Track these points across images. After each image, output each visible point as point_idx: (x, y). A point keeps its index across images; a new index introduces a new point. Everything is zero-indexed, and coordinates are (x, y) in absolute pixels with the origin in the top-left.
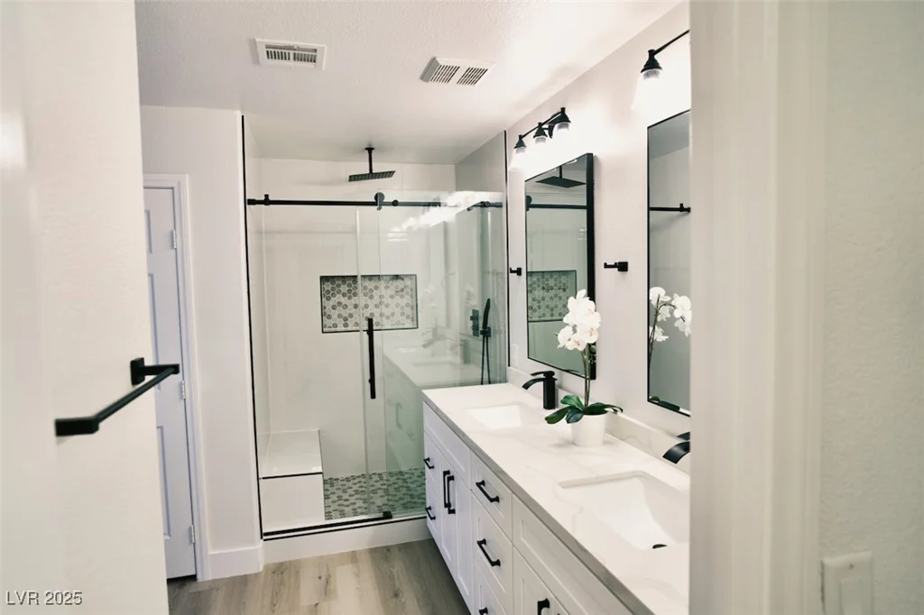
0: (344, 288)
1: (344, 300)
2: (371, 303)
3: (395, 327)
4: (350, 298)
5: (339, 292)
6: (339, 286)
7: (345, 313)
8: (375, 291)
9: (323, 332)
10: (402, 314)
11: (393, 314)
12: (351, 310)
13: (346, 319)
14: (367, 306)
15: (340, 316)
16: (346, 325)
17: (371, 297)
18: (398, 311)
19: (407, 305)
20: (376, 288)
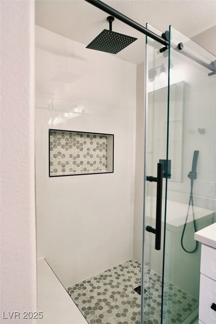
0: (63, 141)
1: (63, 151)
2: (82, 154)
3: (96, 172)
4: (67, 149)
5: (59, 144)
6: (59, 139)
7: (63, 161)
8: (84, 145)
9: (50, 176)
10: (101, 162)
11: (95, 162)
12: (67, 158)
13: (63, 166)
14: (78, 156)
15: (59, 163)
16: (64, 171)
17: (82, 150)
18: (98, 160)
19: (104, 156)
20: (85, 143)
